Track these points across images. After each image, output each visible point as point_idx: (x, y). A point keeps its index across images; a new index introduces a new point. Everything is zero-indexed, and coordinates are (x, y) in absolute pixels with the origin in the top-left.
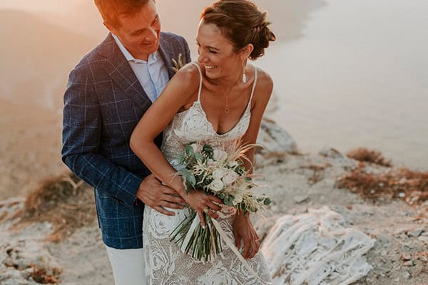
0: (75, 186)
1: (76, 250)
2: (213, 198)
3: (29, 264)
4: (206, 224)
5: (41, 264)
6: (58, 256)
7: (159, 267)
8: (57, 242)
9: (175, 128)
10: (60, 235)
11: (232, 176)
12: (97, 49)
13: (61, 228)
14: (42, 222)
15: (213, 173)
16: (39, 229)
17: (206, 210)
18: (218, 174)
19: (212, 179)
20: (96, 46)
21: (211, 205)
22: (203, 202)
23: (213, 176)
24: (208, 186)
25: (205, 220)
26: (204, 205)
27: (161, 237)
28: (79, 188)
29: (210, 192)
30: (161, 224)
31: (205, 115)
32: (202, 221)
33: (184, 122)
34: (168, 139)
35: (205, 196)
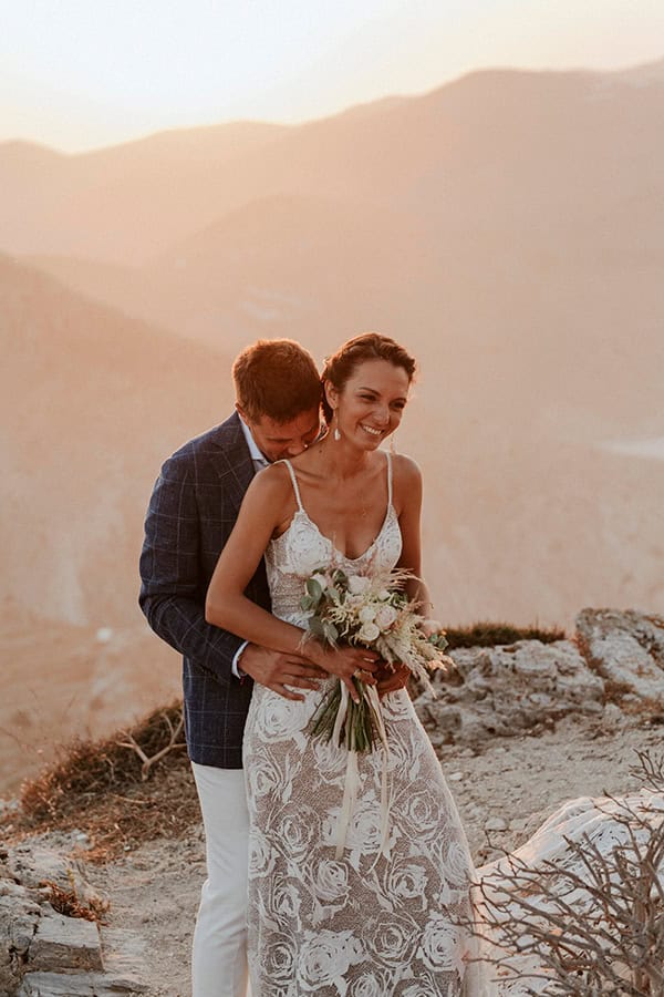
0: (148, 762)
1: (141, 876)
2: (366, 653)
3: (44, 881)
4: (360, 696)
5: (69, 885)
6: (102, 885)
7: (266, 791)
8: (99, 861)
9: (279, 565)
10: (105, 852)
11: (389, 614)
12: (211, 433)
13: (111, 840)
14: (66, 829)
15: (360, 615)
16: (60, 843)
17: (357, 674)
18: (367, 614)
19: (361, 624)
20: (210, 430)
21: (362, 664)
22: (352, 660)
23: (361, 620)
24: (357, 636)
25: (357, 690)
26: (353, 665)
27: (272, 741)
28: (154, 766)
29: (361, 645)
30: (274, 719)
31: (316, 528)
32: (353, 692)
33: (287, 548)
34: (275, 585)
35: (354, 651)
